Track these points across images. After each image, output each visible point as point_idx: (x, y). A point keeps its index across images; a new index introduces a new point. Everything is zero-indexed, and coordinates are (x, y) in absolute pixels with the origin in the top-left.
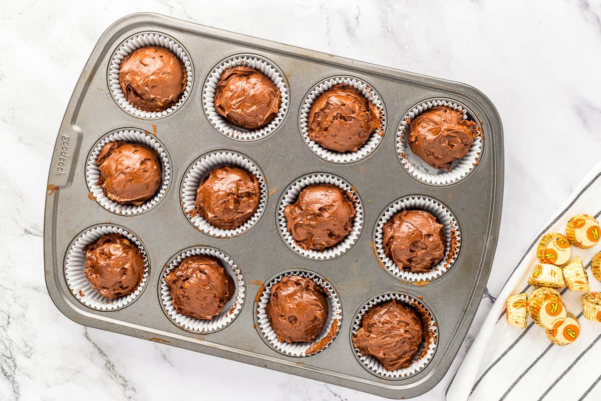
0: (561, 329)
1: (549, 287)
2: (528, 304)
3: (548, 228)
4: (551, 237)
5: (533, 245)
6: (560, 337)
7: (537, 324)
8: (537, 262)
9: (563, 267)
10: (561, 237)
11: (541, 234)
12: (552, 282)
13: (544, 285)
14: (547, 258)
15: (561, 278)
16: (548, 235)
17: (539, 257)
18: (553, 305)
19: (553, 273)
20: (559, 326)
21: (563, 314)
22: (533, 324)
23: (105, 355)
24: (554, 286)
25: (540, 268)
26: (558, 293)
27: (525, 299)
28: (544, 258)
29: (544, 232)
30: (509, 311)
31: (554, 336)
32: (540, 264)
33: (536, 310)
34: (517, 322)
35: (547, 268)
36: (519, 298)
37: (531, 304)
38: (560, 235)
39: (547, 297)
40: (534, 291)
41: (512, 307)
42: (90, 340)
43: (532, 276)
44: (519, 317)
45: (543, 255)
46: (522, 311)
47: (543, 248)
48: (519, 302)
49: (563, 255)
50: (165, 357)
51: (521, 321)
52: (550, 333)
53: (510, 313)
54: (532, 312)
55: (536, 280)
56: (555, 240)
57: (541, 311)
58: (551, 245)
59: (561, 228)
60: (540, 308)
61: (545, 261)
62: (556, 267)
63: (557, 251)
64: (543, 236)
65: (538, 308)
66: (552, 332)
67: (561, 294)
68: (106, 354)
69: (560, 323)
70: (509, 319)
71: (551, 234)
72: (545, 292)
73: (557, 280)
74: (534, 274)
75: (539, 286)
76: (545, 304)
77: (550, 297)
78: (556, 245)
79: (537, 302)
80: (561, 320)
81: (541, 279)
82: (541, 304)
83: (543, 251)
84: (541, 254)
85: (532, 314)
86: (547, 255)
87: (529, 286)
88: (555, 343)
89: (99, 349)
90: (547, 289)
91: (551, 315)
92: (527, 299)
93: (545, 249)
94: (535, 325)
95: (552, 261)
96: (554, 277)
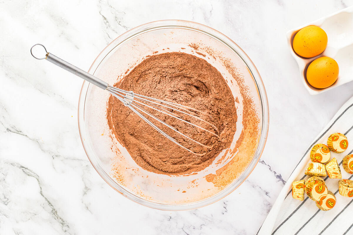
0: (324, 201)
1: (317, 176)
2: (305, 186)
3: (317, 141)
4: (318, 146)
5: (308, 151)
6: (324, 205)
7: (311, 198)
8: (310, 162)
9: (326, 164)
10: (325, 146)
11: (313, 145)
12: (319, 173)
13: (314, 175)
14: (316, 159)
15: (325, 171)
16: (317, 145)
17: (312, 158)
18: (320, 187)
19: (320, 168)
20: (323, 199)
21: (326, 192)
22: (308, 198)
23: (51, 205)
24: (320, 176)
25: (312, 165)
26: (323, 180)
27: (303, 183)
28: (314, 159)
29: (314, 143)
30: (294, 191)
31: (320, 205)
32: (312, 163)
33: (310, 190)
34: (298, 197)
35: (316, 165)
36: (300, 183)
37: (307, 186)
38: (324, 145)
39: (316, 182)
40: (308, 179)
41: (295, 188)
42: (43, 196)
43: (307, 170)
44: (299, 194)
45: (314, 157)
46: (301, 190)
47: (314, 153)
48: (300, 185)
49: (326, 157)
50: (87, 208)
51: (301, 196)
52: (318, 203)
53: (294, 192)
54: (307, 191)
55: (310, 172)
56: (321, 148)
57: (312, 190)
58: (319, 151)
59: (325, 141)
60: (312, 189)
61: (315, 160)
62: (321, 164)
63: (322, 155)
64: (314, 146)
65: (311, 189)
66: (319, 203)
67: (325, 180)
68: (53, 205)
69: (324, 198)
70: (293, 195)
71: (319, 145)
72: (315, 179)
73: (323, 172)
74: (308, 168)
75: (311, 175)
76: (314, 186)
77: (318, 182)
78: (322, 151)
79: (310, 185)
80: (325, 196)
81: (312, 171)
82: (312, 186)
83: (313, 155)
84: (313, 156)
85: (307, 192)
86: (316, 157)
87: (305, 176)
88: (321, 209)
89: (48, 202)
90: (316, 177)
91: (319, 193)
92: (304, 183)
93: (315, 153)
94: (309, 198)
95: (319, 160)
96: (320, 170)
